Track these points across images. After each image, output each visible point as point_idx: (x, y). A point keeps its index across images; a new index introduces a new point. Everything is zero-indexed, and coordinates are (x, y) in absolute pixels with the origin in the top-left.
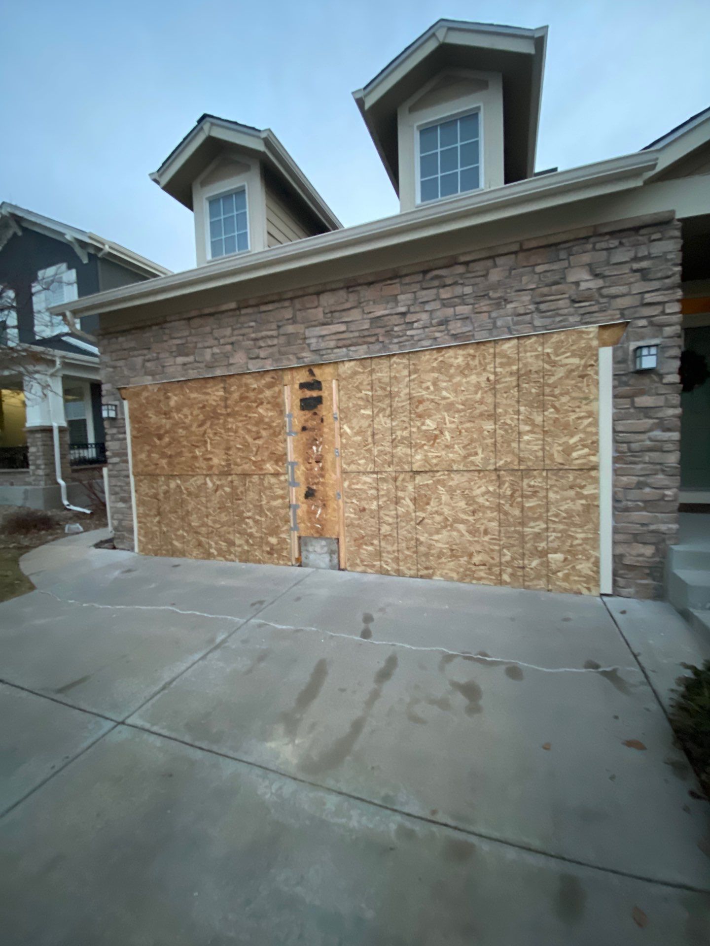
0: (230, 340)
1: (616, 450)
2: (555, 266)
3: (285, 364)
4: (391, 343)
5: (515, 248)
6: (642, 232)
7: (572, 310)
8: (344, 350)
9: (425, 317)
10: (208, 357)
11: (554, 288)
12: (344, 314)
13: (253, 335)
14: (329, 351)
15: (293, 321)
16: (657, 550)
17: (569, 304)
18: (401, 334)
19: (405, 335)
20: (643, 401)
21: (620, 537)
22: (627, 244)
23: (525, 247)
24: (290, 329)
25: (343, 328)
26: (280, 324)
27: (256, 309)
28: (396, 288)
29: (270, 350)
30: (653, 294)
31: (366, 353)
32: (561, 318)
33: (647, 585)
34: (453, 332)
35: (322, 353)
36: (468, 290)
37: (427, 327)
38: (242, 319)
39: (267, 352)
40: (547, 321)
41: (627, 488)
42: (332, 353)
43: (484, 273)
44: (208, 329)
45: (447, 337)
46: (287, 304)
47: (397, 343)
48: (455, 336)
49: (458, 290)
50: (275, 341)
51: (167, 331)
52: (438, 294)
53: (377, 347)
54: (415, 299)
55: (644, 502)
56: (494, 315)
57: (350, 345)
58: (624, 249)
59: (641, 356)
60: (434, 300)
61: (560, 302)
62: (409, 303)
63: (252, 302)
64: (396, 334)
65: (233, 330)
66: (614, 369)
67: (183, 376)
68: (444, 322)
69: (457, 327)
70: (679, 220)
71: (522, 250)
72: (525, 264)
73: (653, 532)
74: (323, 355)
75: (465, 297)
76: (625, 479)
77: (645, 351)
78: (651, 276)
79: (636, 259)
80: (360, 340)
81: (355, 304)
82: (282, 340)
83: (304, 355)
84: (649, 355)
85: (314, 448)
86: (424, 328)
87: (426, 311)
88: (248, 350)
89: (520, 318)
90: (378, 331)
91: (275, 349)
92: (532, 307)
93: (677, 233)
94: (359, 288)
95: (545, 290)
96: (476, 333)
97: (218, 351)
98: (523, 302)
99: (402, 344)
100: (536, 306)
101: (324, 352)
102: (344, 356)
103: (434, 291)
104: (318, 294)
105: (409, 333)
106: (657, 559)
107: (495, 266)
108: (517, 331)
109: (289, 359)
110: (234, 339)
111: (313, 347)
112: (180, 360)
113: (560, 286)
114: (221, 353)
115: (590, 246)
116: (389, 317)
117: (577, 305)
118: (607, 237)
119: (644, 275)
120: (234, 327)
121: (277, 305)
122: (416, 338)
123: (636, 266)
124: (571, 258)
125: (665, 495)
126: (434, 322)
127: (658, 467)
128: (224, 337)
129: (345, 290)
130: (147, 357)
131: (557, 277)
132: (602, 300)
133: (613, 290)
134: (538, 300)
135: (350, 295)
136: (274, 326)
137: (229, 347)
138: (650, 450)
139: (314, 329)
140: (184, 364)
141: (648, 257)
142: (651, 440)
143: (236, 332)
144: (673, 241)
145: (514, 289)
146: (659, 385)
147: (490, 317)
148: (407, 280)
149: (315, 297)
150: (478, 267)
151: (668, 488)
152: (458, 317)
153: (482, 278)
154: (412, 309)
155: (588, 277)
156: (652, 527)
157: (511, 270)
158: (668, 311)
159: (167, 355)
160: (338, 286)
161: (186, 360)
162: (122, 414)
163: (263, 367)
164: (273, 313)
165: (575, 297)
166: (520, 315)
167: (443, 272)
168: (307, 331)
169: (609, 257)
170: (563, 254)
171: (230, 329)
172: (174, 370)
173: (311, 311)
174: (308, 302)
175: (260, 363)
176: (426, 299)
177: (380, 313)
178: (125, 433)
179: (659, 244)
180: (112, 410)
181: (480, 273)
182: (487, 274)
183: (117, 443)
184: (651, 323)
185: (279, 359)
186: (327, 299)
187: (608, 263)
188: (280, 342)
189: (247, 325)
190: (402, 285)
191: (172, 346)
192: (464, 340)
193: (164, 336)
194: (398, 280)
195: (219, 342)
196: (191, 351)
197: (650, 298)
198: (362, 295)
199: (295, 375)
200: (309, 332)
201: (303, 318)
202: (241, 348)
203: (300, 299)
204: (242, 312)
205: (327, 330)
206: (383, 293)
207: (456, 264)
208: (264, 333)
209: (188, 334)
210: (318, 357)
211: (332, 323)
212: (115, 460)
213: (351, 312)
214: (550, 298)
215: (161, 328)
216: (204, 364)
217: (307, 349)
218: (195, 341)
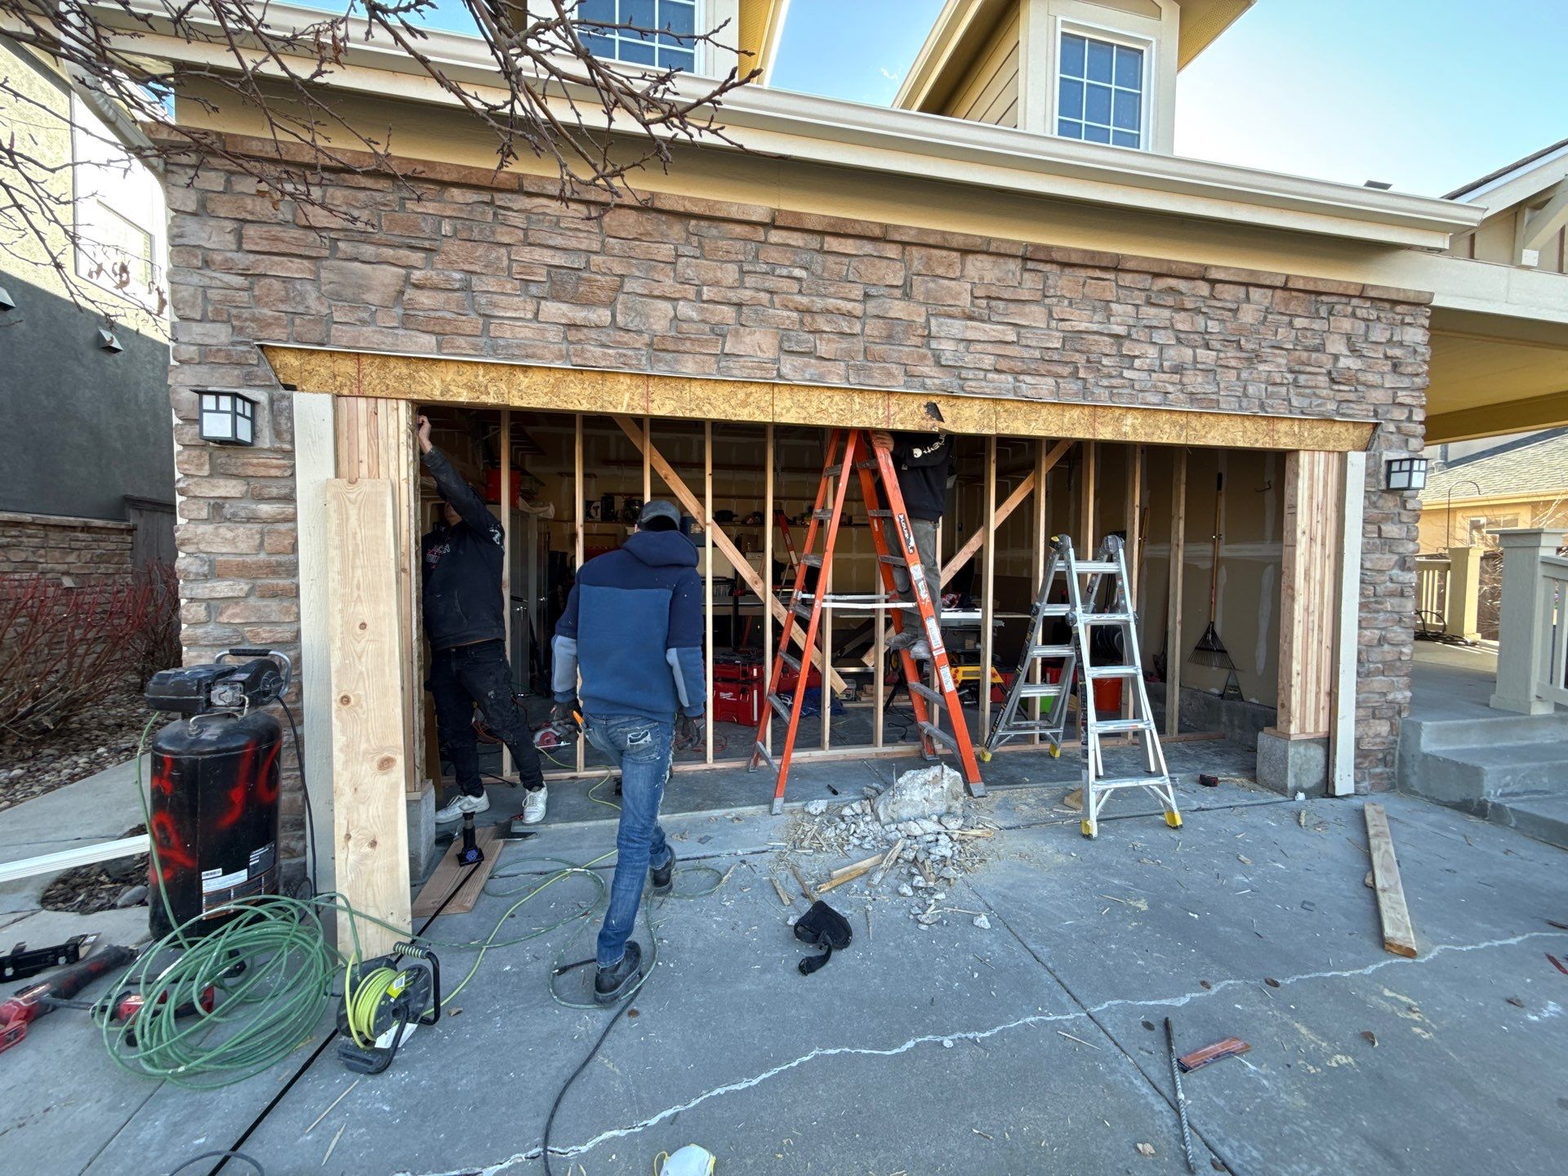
0: (733, 296)
1: (1362, 594)
2: (1317, 325)
3: (877, 380)
4: (1096, 385)
5: (1279, 282)
6: (1399, 309)
7: (1332, 393)
8: (1011, 378)
9: (1152, 352)
10: (660, 325)
11: (1314, 355)
12: (1012, 307)
13: (804, 300)
14: (981, 374)
15: (906, 292)
16: (1392, 725)
17: (1327, 385)
18: (1114, 373)
19: (1121, 376)
20: (1391, 530)
21: (1362, 712)
22: (1384, 320)
23: (1290, 285)
24: (898, 309)
26: (873, 291)
27: (814, 242)
28: (1107, 287)
29: (844, 344)
30: (1404, 393)
31: (1050, 393)
32: (1319, 401)
33: (1381, 774)
34: (1190, 389)
36: (1213, 326)
37: (1154, 371)
38: (774, 255)
39: (834, 346)
40: (1305, 403)
41: (1369, 646)
42: (985, 379)
43: (1234, 306)
44: (665, 251)
45: (1181, 396)
46: (892, 251)
47: (1106, 387)
48: (1192, 397)
49: (1201, 322)
50: (857, 329)
52: (1171, 319)
53: (1072, 386)
54: (1138, 318)
55: (1384, 663)
56: (1243, 375)
57: (1023, 373)
58: (1382, 326)
59: (1412, 471)
60: (1165, 328)
61: (1320, 378)
62: (1131, 322)
64: (1106, 371)
65: (742, 272)
66: (1367, 484)
67: (565, 356)
68: (1178, 369)
69: (1196, 382)
70: (1432, 307)
71: (1285, 288)
72: (1283, 310)
73: (1391, 702)
74: (965, 379)
75: (1207, 337)
76: (1367, 633)
78: (1401, 369)
79: (1390, 343)
80: (1043, 368)
81: (1038, 296)
82: (874, 328)
83: (926, 370)
84: (1400, 471)
86: (1150, 371)
87: (1155, 343)
88: (783, 334)
89: (1275, 389)
90: (1077, 357)
91: (858, 345)
92: (1290, 377)
93: (1426, 323)
94: (1047, 268)
96: (1221, 399)
97: (694, 315)
98: (1279, 366)
99: (1115, 391)
100: (1293, 376)
101: (970, 375)
102: (1008, 391)
103: (1166, 313)
104: (965, 252)
105: (1126, 374)
106: (1392, 738)
107: (1248, 299)
108: (1272, 407)
109: (890, 374)
110: (746, 295)
111: (946, 359)
112: (554, 310)
113: (1318, 355)
114: (703, 321)
115: (1350, 310)
116: (1096, 337)
117: (1336, 387)
118: (1368, 304)
119: (1397, 366)
120: (746, 267)
121: (868, 248)
122: (1136, 386)
123: (1390, 353)
124: (1331, 318)
125: (1401, 653)
126: (1165, 364)
127: (1396, 616)
128: (716, 283)
129: (1019, 261)
130: (417, 275)
131: (1316, 341)
132: (1360, 388)
133: (1370, 378)
134: (1297, 368)
135: (1026, 275)
136: (857, 292)
137: (728, 313)
138: (1392, 595)
139: (949, 321)
140: (574, 326)
141: (1401, 344)
142: (1391, 580)
143: (750, 281)
144: (1422, 331)
145: (1268, 343)
146: (1402, 511)
147: (1238, 378)
148: (1127, 279)
149: (956, 256)
150: (1228, 293)
151: (1403, 644)
152: (1199, 366)
153: (1230, 314)
154: (1133, 336)
155: (1347, 352)
156: (1390, 697)
157: (1267, 311)
158: (1415, 418)
159: (508, 288)
160: (1013, 250)
161: (580, 315)
162: (277, 434)
163: (822, 377)
164: (854, 262)
165: (1334, 375)
166: (1275, 384)
167: (1181, 285)
168: (933, 321)
169: (1367, 332)
170: (1323, 312)
171: (733, 268)
172: (528, 333)
173: (946, 282)
174: (941, 263)
175: (813, 367)
176: (1155, 324)
177: (1083, 326)
178: (290, 498)
179: (1410, 330)
180: (235, 414)
181: (1229, 305)
182: (1238, 309)
183: (241, 530)
184: (1398, 428)
185: (863, 368)
186: (978, 267)
187: (1366, 340)
188: (868, 331)
189: (785, 272)
190: (1118, 285)
191: (528, 266)
192: (1205, 407)
193: (499, 229)
194: (1111, 276)
195: (699, 293)
196: (602, 295)
197: (1403, 397)
198: (1050, 282)
199: (894, 409)
200: (940, 325)
201: (928, 292)
202: (762, 322)
203: (924, 251)
204: (775, 236)
205: (975, 331)
206: (1087, 290)
207: (1204, 279)
208: (832, 303)
209: (596, 246)
210: (956, 382)
211: (989, 321)
212: (223, 588)
213: (1028, 308)
214: (1309, 369)
215: (491, 203)
216: (646, 338)
217: (931, 362)
218: (618, 270)
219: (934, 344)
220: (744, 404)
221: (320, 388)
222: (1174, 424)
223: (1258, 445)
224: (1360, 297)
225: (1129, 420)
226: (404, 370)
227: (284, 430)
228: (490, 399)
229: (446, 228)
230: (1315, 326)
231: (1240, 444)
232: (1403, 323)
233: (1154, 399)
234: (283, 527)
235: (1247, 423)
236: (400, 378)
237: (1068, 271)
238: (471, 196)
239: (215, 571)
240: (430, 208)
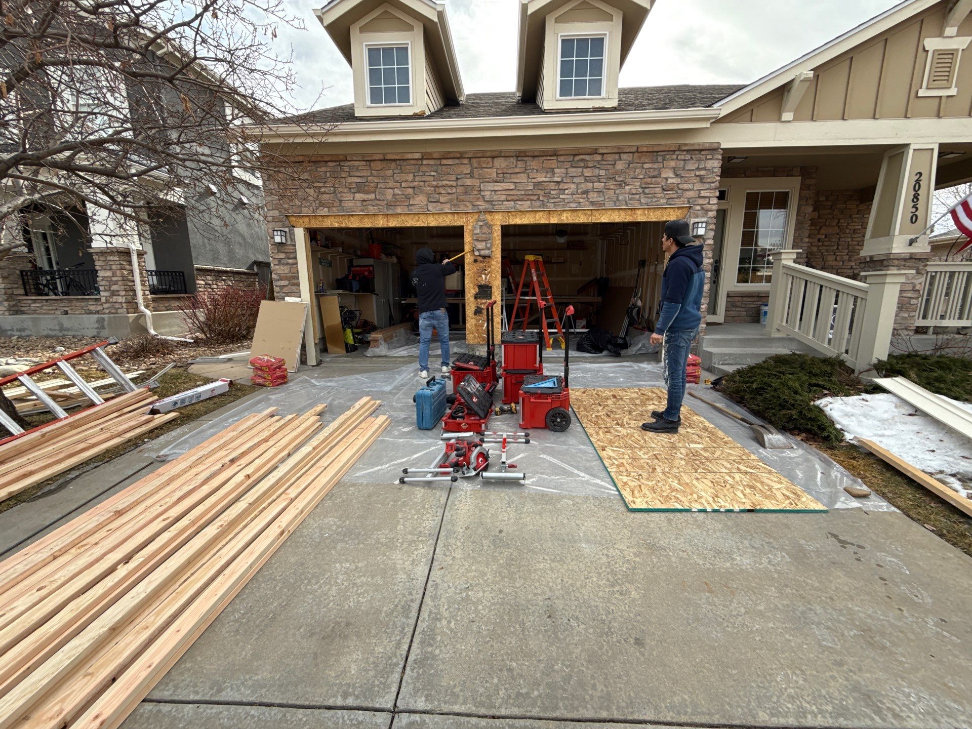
0: (411, 185)
2: (657, 166)
3: (462, 208)
4: (548, 202)
5: (634, 150)
6: (703, 153)
7: (662, 195)
8: (512, 203)
9: (573, 186)
10: (389, 197)
11: (654, 179)
12: (513, 176)
13: (435, 183)
14: (501, 203)
15: (472, 175)
17: (661, 191)
18: (556, 197)
19: (559, 197)
22: (694, 159)
23: (639, 150)
24: (468, 182)
25: (512, 187)
26: (459, 177)
27: (438, 162)
28: (553, 163)
29: (449, 197)
30: (705, 191)
31: (529, 207)
32: (657, 200)
34: (591, 200)
35: (494, 203)
36: (602, 173)
37: (574, 194)
38: (425, 169)
39: (446, 198)
40: (649, 200)
42: (503, 204)
43: (613, 163)
44: (390, 172)
45: (587, 203)
46: (466, 161)
47: (553, 203)
48: (592, 203)
49: (596, 172)
50: (454, 191)
51: (346, 169)
52: (582, 172)
53: (538, 203)
54: (567, 173)
56: (617, 192)
57: (517, 200)
58: (693, 162)
59: (697, 228)
60: (580, 176)
61: (657, 189)
62: (563, 175)
63: (435, 156)
64: (552, 196)
65: (415, 176)
67: (362, 211)
68: (586, 192)
69: (593, 197)
70: (722, 149)
71: (637, 152)
72: (638, 161)
74: (495, 205)
75: (600, 177)
77: (700, 225)
78: (704, 180)
79: (698, 169)
80: (526, 198)
81: (523, 170)
82: (460, 190)
83: (479, 203)
84: (702, 227)
85: (483, 276)
86: (572, 194)
87: (574, 183)
88: (428, 196)
89: (633, 196)
90: (539, 192)
91: (454, 196)
92: (641, 190)
93: (720, 157)
94: (526, 159)
95: (649, 180)
96: (606, 203)
97: (400, 193)
98: (636, 186)
99: (557, 204)
100: (643, 189)
101: (496, 203)
102: (512, 208)
103: (580, 170)
104: (493, 157)
105: (561, 196)
107: (620, 159)
108: (632, 204)
109: (466, 206)
110: (416, 184)
111: (487, 198)
112: (359, 196)
113: (657, 179)
114: (403, 194)
115: (675, 157)
116: (548, 183)
117: (665, 192)
118: (685, 153)
119: (702, 179)
120: (416, 174)
121: (457, 161)
122: (566, 201)
123: (698, 173)
124: (665, 162)
126: (579, 191)
128: (406, 181)
129: (515, 158)
130: (322, 190)
131: (656, 173)
132: (679, 191)
133: (685, 186)
134: (644, 186)
135: (519, 163)
136: (454, 178)
137: (410, 191)
139: (488, 184)
140: (364, 201)
141: (704, 169)
143: (417, 179)
144: (717, 161)
145: (631, 177)
147: (615, 193)
148: (562, 158)
149: (490, 159)
150: (610, 158)
152: (595, 190)
153: (612, 166)
154: (565, 181)
155: (673, 176)
157: (630, 163)
158: (711, 202)
159: (345, 191)
160: (511, 154)
161: (366, 197)
162: (291, 240)
163: (442, 210)
164: (452, 167)
165: (665, 187)
166: (633, 194)
167: (587, 157)
168: (482, 185)
169: (684, 165)
170: (660, 159)
171: (411, 175)
172: (352, 204)
173: (486, 170)
174: (484, 163)
175: (439, 206)
176: (574, 175)
177: (541, 180)
178: (295, 258)
179: (711, 162)
180: (281, 235)
181: (610, 163)
182: (615, 164)
183: (285, 267)
184: (702, 209)
185: (457, 205)
186: (500, 163)
187: (684, 169)
188: (458, 191)
189: (428, 174)
190: (558, 161)
191: (350, 183)
192: (599, 207)
193: (342, 173)
194: (555, 158)
195: (401, 185)
196: (372, 189)
197: (703, 193)
198: (528, 164)
199: (469, 218)
200: (484, 186)
201: (479, 174)
202: (422, 192)
203: (477, 159)
204: (425, 162)
205: (499, 186)
206: (544, 165)
207: (596, 153)
208: (444, 183)
209: (369, 174)
210: (490, 207)
211: (503, 182)
212: (283, 283)
213: (519, 175)
214: (651, 186)
215: (339, 165)
216: (385, 202)
217: (482, 200)
218: (376, 181)
219: (482, 193)
220: (418, 221)
221: (300, 227)
222: (586, 215)
223: (626, 221)
224: (679, 150)
225: (565, 214)
226: (320, 219)
227: (293, 239)
228: (343, 226)
229: (328, 175)
230: (655, 166)
231: (617, 220)
232: (707, 159)
233: (573, 205)
234: (295, 266)
235: (621, 212)
236: (320, 221)
237: (536, 158)
238: (334, 164)
239: (281, 279)
240: (323, 169)
